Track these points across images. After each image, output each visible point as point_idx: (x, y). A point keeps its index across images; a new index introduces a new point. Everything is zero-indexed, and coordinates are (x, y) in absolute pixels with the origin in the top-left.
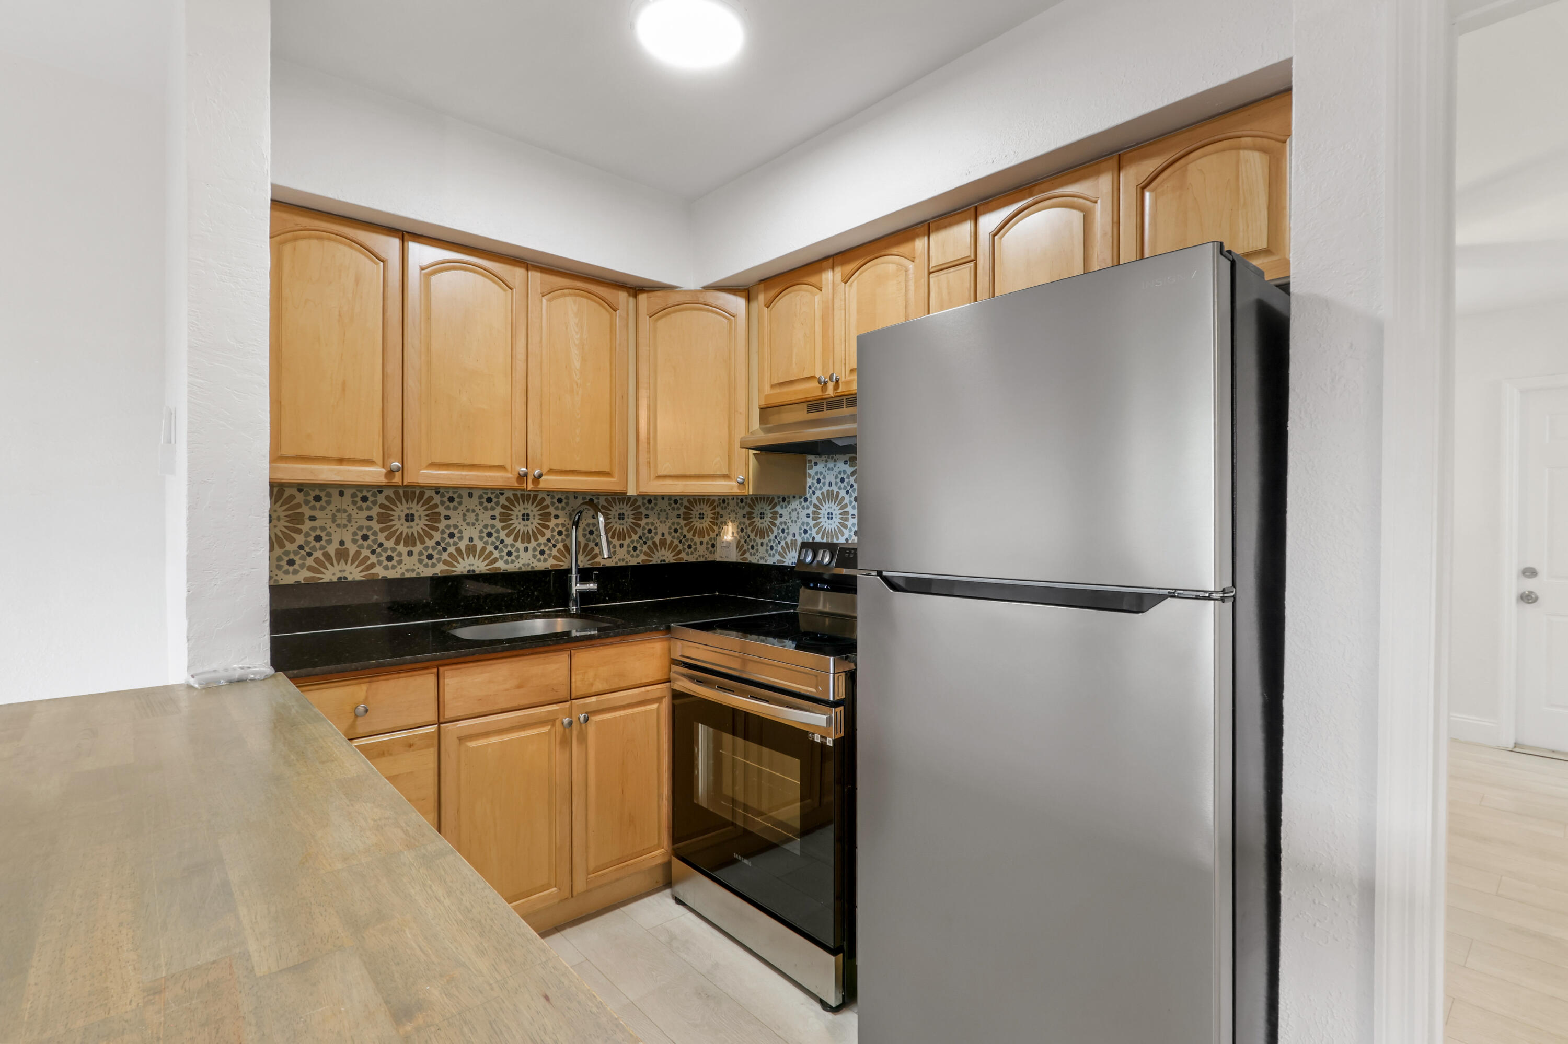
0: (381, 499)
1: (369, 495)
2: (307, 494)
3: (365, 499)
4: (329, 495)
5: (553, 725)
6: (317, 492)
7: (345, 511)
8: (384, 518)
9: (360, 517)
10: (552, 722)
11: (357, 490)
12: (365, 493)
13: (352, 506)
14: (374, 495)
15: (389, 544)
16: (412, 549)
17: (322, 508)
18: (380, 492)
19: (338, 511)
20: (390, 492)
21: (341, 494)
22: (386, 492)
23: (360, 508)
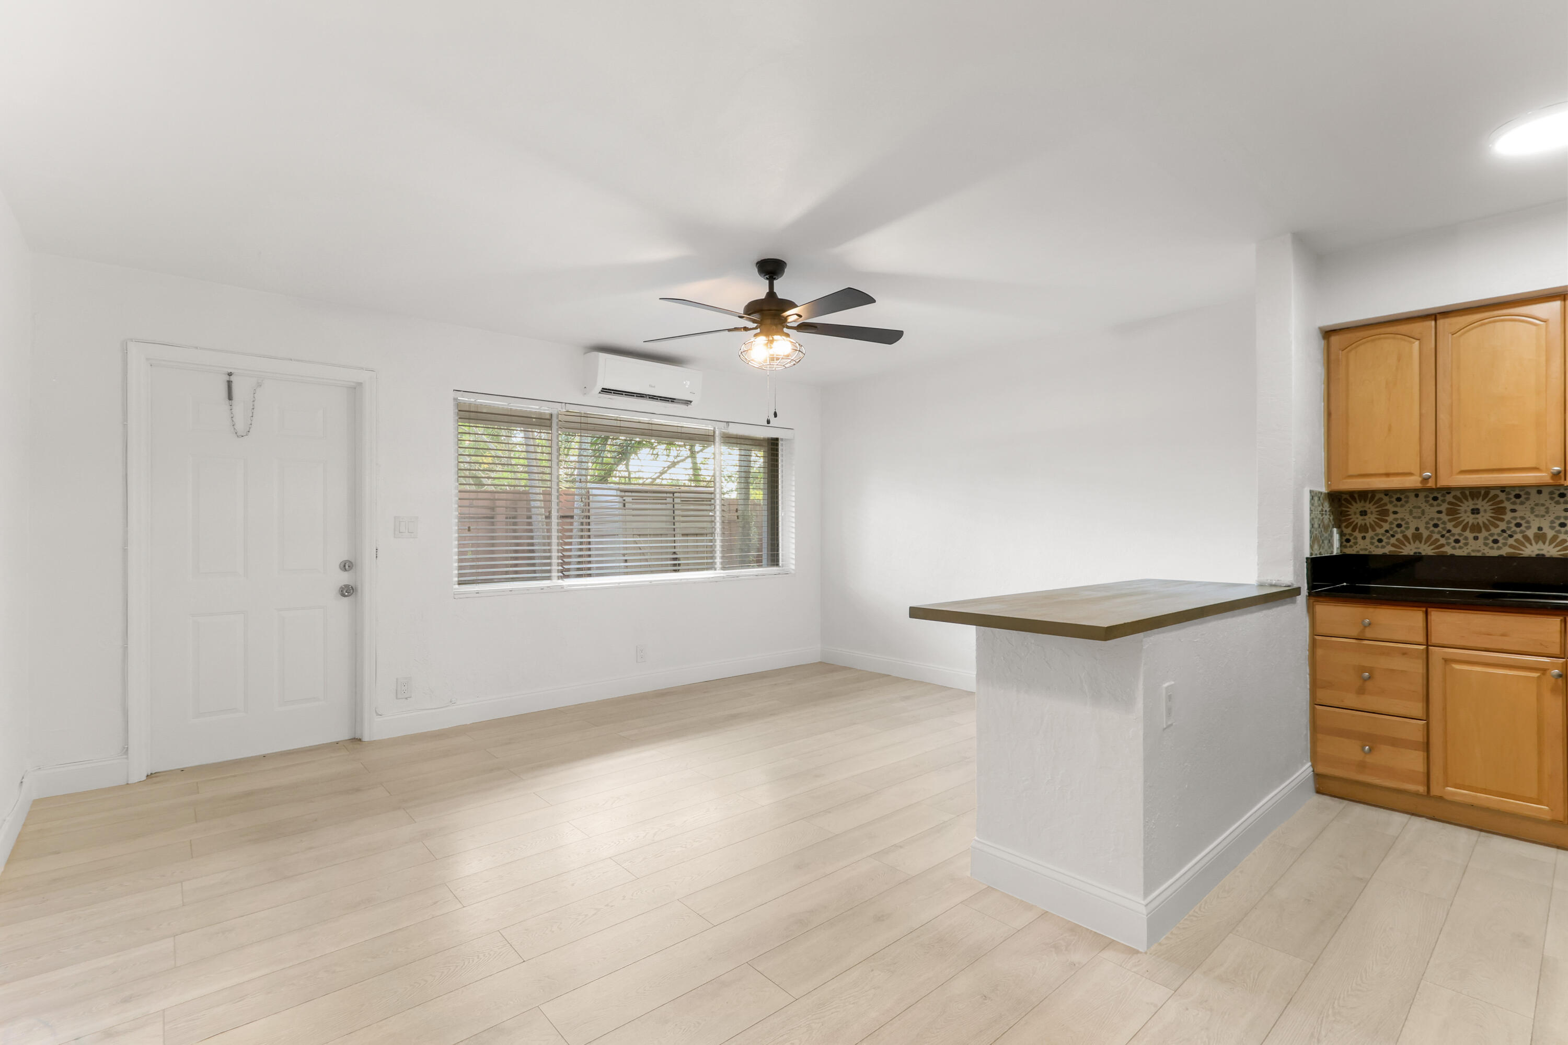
0: (1449, 498)
1: (1439, 495)
2: (1391, 497)
3: (1435, 499)
4: (1407, 497)
5: (1544, 674)
6: (1398, 495)
7: (1420, 507)
8: (1452, 512)
9: (1431, 512)
10: (1543, 670)
11: (1430, 493)
12: (1436, 495)
13: (1425, 504)
14: (1443, 496)
15: (1457, 531)
16: (1477, 535)
17: (1402, 506)
18: (1449, 493)
19: (1414, 507)
20: (1458, 494)
21: (1417, 496)
22: (1453, 494)
23: (1432, 505)
